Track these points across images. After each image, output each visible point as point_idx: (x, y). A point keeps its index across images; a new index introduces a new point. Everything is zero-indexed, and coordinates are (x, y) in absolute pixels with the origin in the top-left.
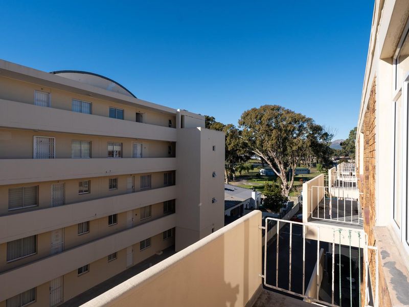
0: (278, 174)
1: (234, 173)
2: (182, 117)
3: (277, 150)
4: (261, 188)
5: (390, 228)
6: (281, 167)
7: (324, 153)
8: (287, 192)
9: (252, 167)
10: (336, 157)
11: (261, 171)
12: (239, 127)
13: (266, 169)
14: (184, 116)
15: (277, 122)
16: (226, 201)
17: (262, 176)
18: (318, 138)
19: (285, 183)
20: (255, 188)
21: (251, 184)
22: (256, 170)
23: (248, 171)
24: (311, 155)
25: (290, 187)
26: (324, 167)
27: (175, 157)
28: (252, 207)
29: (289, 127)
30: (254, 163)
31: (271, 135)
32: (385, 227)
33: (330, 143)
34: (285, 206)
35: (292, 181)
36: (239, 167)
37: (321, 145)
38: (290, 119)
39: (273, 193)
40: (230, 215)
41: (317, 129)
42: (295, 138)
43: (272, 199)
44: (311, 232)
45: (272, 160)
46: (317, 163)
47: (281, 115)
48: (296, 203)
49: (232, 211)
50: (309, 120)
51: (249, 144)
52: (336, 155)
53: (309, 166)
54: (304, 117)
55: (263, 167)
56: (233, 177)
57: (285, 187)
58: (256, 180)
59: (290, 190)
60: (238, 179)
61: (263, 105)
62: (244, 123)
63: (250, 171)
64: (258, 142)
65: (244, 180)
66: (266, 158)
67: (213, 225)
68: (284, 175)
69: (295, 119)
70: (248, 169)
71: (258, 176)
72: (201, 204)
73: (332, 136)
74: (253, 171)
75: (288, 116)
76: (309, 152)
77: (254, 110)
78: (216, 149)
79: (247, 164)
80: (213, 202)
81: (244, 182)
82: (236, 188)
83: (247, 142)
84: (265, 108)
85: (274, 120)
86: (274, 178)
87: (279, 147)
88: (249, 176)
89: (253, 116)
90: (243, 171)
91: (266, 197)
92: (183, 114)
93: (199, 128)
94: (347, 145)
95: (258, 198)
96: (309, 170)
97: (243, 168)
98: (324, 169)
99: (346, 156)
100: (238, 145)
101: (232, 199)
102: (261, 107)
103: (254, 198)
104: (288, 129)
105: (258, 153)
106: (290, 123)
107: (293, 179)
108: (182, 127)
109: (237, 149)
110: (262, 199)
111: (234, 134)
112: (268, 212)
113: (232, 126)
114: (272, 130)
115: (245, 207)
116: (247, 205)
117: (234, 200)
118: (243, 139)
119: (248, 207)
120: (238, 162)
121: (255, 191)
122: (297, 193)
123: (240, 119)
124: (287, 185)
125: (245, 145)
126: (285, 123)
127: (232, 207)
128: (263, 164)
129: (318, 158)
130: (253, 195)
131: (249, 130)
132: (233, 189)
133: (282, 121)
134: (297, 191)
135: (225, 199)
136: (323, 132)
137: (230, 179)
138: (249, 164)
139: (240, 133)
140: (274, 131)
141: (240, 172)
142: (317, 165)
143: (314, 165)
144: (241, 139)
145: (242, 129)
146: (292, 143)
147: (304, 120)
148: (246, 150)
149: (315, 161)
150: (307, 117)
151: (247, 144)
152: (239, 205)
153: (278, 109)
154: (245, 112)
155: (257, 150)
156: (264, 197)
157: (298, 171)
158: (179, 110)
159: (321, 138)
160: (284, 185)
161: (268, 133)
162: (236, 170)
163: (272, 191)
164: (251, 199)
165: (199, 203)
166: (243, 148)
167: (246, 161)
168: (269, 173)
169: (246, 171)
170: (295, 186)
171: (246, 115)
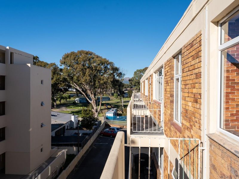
0: (90, 102)
1: (55, 102)
2: (12, 54)
3: (89, 84)
4: (78, 112)
5: (218, 134)
6: (92, 96)
7: (119, 86)
8: (96, 114)
9: (70, 97)
10: (125, 89)
11: (76, 99)
12: (61, 66)
13: (80, 98)
14: (13, 53)
15: (90, 64)
16: (52, 125)
17: (77, 103)
18: (116, 76)
19: (95, 108)
20: (73, 113)
21: (69, 110)
22: (72, 99)
23: (66, 100)
24: (110, 88)
25: (99, 110)
26: (119, 95)
27: (4, 90)
28: (72, 127)
29: (98, 68)
30: (71, 94)
31: (85, 73)
32: (214, 134)
33: (123, 79)
34: (96, 124)
35: (100, 106)
36: (59, 97)
37: (118, 81)
38: (99, 62)
39: (88, 116)
40: (55, 136)
41: (115, 69)
42: (102, 76)
43: (87, 120)
44: (133, 142)
45: (85, 91)
46: (114, 93)
47: (93, 58)
48: (103, 122)
49: (56, 132)
50: (111, 63)
51: (68, 79)
52: (125, 87)
53: (109, 95)
54: (108, 61)
55: (78, 96)
56: (54, 105)
57: (95, 111)
58: (73, 107)
59: (99, 112)
60: (58, 106)
61: (80, 50)
62: (65, 63)
63: (68, 100)
64: (75, 78)
65: (63, 107)
66: (80, 90)
67: (42, 145)
68: (95, 102)
69: (102, 62)
70: (66, 98)
71: (74, 104)
72: (31, 130)
73: (124, 75)
74: (71, 100)
75: (97, 59)
76: (110, 86)
77: (73, 53)
78: (44, 82)
79: (65, 95)
80: (42, 126)
81: (64, 109)
82: (58, 113)
83: (67, 77)
84: (81, 52)
85: (88, 62)
86: (87, 104)
87: (91, 82)
88: (67, 104)
89: (72, 57)
90: (62, 100)
91: (83, 119)
92: (12, 51)
93: (29, 65)
94: (133, 81)
95: (76, 120)
96: (109, 98)
97: (62, 98)
98: (119, 97)
99: (131, 88)
100: (59, 79)
101: (56, 123)
102: (78, 51)
103: (73, 121)
104: (98, 69)
105: (75, 86)
106: (99, 65)
107: (100, 105)
108: (11, 63)
109: (59, 83)
110: (79, 121)
111: (56, 71)
112: (83, 130)
113: (54, 64)
114: (86, 69)
115: (66, 128)
116: (68, 126)
117: (57, 123)
118: (63, 75)
119: (69, 128)
120: (58, 93)
121: (74, 115)
122: (103, 114)
123: (62, 59)
124: (97, 109)
125: (65, 80)
126: (95, 64)
127: (56, 129)
128: (77, 94)
129: (115, 89)
130: (73, 118)
131: (68, 68)
132: (56, 115)
133: (93, 63)
134: (103, 113)
135: (52, 124)
136: (119, 72)
137: (53, 107)
138: (67, 94)
139: (61, 70)
140: (87, 70)
141: (60, 101)
142: (114, 94)
143: (113, 95)
144: (62, 76)
145: (63, 67)
146: (100, 79)
147: (108, 63)
148: (66, 84)
149: (113, 92)
150: (110, 61)
151: (66, 78)
152: (62, 127)
153: (91, 54)
154: (65, 54)
155: (74, 84)
156: (80, 119)
157: (104, 99)
158: (8, 48)
159: (117, 76)
160: (95, 109)
161: (83, 71)
162: (57, 100)
163: (88, 114)
164: (71, 121)
165: (29, 129)
166: (63, 82)
167: (65, 92)
168: (82, 101)
169: (65, 100)
170: (102, 109)
171: (67, 56)
